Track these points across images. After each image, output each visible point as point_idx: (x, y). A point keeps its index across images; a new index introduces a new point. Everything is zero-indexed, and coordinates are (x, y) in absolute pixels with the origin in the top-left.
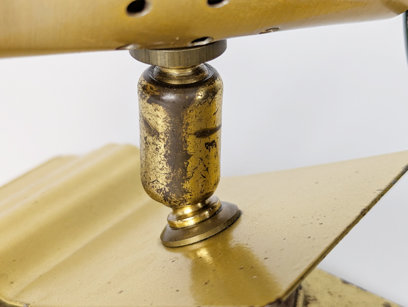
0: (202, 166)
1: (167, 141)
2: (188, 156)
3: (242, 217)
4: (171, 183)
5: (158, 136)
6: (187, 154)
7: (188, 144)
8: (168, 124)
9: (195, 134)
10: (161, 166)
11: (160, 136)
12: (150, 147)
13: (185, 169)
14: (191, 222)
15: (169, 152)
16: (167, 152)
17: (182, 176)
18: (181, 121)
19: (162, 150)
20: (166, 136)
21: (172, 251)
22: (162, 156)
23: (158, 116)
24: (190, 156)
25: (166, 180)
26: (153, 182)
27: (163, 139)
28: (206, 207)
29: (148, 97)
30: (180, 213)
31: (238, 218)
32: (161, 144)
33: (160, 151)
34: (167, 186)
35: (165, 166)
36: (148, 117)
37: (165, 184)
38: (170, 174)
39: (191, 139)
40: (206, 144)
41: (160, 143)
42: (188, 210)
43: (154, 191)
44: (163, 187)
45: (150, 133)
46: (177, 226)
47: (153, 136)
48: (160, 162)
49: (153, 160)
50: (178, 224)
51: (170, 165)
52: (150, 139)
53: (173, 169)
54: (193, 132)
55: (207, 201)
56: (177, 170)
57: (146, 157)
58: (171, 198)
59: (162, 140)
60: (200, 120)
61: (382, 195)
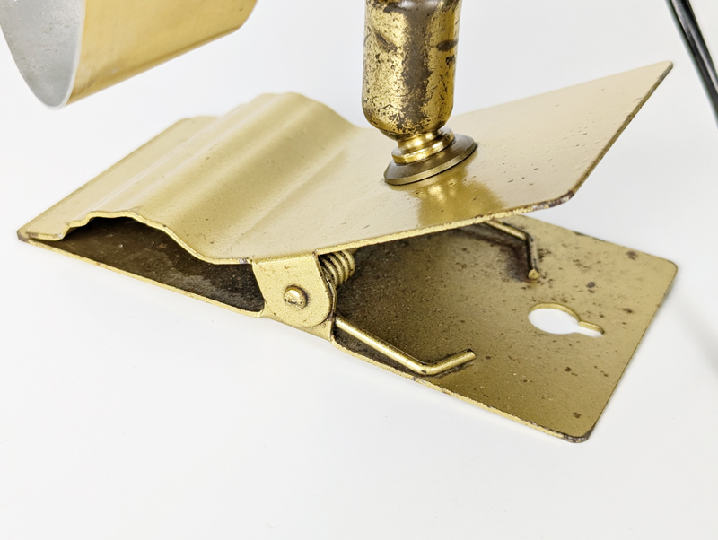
0: (441, 85)
1: (406, 56)
2: (428, 73)
3: (478, 149)
4: (408, 106)
5: (395, 51)
6: (427, 71)
7: (429, 58)
8: (409, 36)
9: (437, 46)
10: (396, 87)
11: (398, 50)
12: (384, 66)
13: (424, 88)
14: (421, 155)
15: (407, 69)
16: (405, 69)
17: (420, 98)
18: (424, 32)
19: (399, 67)
20: (405, 50)
21: (398, 190)
22: (399, 75)
23: (396, 27)
24: (431, 72)
25: (401, 103)
26: (384, 108)
27: (402, 54)
28: (438, 138)
29: (385, 6)
30: (409, 145)
31: (474, 151)
32: (398, 61)
33: (397, 69)
34: (402, 111)
35: (402, 86)
36: (382, 29)
37: (400, 108)
38: (407, 95)
39: (433, 53)
40: (447, 58)
41: (397, 59)
42: (417, 142)
43: (385, 119)
44: (397, 112)
45: (384, 48)
46: (407, 161)
47: (389, 51)
48: (395, 83)
49: (385, 81)
50: (407, 158)
51: (407, 85)
52: (384, 56)
53: (411, 89)
54: (435, 44)
55: (439, 132)
56: (416, 90)
57: (377, 79)
58: (406, 125)
59: (400, 56)
60: (443, 29)
61: (643, 103)
